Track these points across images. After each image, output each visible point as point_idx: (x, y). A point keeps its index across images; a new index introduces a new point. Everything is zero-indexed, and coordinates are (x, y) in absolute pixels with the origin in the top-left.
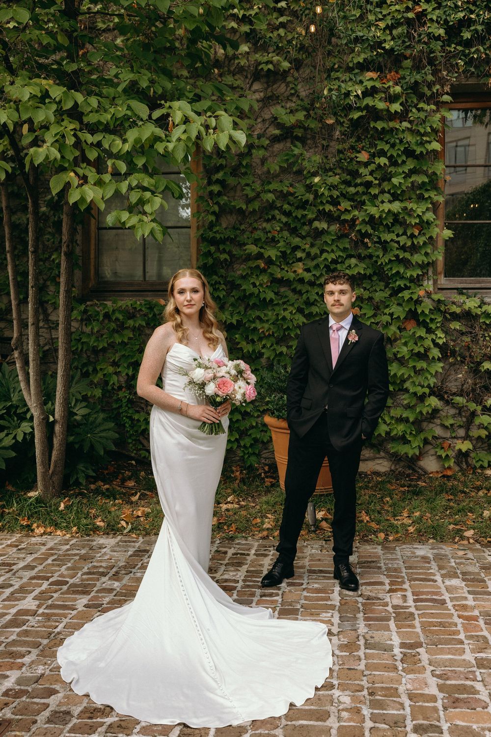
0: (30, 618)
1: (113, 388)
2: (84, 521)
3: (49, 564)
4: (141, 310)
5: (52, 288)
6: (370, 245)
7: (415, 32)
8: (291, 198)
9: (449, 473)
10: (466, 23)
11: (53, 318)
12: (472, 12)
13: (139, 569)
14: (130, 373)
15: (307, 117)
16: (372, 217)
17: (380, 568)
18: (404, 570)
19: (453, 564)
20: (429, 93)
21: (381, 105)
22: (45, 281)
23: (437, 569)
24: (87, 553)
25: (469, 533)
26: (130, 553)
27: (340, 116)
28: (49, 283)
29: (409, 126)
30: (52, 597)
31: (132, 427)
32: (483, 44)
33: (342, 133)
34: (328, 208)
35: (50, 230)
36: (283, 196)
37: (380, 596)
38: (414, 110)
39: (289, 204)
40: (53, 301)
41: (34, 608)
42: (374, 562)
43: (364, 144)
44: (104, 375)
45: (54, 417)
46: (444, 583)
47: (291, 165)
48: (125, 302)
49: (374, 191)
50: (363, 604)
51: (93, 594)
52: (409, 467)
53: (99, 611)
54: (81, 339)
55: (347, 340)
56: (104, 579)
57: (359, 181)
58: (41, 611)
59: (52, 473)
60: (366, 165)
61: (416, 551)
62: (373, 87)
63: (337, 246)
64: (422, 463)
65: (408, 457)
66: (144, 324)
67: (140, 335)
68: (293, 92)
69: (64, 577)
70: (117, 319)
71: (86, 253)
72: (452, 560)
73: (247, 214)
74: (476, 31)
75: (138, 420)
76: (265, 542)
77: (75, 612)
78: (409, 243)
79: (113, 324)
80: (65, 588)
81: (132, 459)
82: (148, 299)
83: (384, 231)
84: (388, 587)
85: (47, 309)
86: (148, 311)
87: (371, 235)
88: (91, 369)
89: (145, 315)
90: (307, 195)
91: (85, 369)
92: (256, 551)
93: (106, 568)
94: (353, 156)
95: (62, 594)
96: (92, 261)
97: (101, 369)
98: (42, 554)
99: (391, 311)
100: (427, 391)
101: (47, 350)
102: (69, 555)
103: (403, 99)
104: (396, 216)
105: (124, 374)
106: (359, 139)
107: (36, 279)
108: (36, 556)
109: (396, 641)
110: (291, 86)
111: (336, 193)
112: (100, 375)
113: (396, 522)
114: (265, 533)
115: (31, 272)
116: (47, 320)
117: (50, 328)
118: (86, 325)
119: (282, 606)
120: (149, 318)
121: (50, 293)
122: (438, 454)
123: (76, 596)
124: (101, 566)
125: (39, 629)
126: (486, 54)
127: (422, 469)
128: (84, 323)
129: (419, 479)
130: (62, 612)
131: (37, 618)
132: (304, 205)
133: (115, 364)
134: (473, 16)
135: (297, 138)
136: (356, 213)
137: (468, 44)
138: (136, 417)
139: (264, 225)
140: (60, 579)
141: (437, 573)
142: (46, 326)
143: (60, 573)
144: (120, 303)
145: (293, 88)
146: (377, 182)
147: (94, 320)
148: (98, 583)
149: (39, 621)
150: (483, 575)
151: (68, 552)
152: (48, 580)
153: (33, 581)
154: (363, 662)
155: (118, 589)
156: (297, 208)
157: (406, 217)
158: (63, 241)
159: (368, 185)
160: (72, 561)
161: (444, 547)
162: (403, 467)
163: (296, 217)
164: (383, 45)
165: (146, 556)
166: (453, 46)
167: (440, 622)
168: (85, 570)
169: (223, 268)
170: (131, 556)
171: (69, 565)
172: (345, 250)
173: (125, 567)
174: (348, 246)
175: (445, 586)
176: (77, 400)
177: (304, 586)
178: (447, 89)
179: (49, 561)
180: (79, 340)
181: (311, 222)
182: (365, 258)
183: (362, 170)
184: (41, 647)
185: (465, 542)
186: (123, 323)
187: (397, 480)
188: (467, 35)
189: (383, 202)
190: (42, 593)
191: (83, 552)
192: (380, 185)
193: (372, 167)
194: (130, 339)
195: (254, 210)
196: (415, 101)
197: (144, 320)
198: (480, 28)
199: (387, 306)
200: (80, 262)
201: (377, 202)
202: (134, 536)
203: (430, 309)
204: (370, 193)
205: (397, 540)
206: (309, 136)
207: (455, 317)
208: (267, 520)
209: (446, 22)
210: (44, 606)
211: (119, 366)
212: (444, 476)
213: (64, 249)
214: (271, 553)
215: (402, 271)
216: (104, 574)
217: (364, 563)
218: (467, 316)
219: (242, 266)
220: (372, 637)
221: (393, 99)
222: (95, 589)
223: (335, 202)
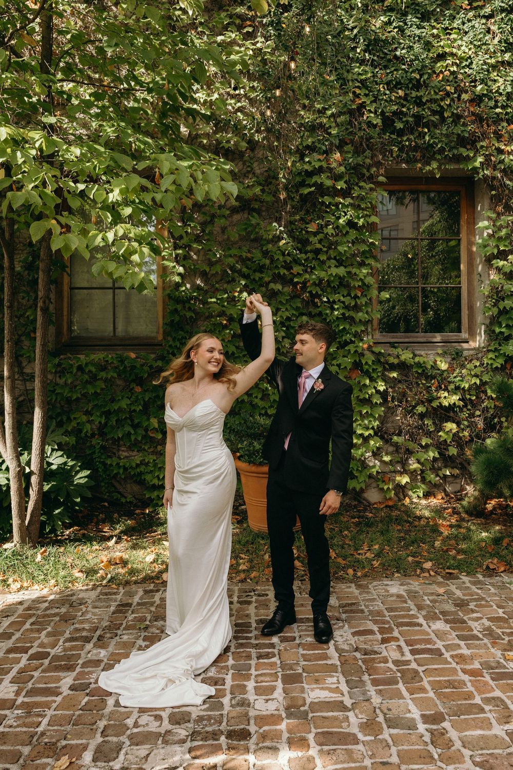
0: (7, 712)
1: (86, 436)
2: (62, 573)
3: (27, 630)
4: (112, 363)
5: (27, 343)
6: (319, 304)
7: (356, 120)
8: (249, 263)
9: (391, 503)
10: (398, 114)
11: (28, 370)
12: (403, 106)
13: (125, 629)
14: (103, 421)
15: (263, 191)
16: (321, 280)
17: (362, 611)
18: (387, 614)
19: (428, 602)
20: (367, 174)
21: (329, 183)
22: (20, 336)
23: (416, 609)
24: (68, 612)
25: (428, 565)
26: (112, 609)
27: (291, 191)
28: (23, 338)
29: (352, 201)
30: (32, 676)
31: (105, 471)
32: (412, 133)
33: (293, 207)
34: (283, 271)
35: (24, 289)
36: (243, 260)
37: (376, 648)
38: (356, 188)
39: (247, 268)
40: (28, 355)
41: (11, 696)
42: (354, 604)
43: (312, 217)
44: (78, 424)
45: (30, 468)
46: (429, 627)
47: (249, 233)
48: (98, 356)
49: (323, 257)
50: (364, 661)
51: (78, 669)
52: (355, 499)
53: (87, 695)
54: (55, 390)
55: (313, 388)
56: (89, 646)
57: (309, 248)
58: (20, 700)
59: (29, 524)
60: (315, 234)
61: (388, 588)
62: (321, 167)
63: (290, 305)
64: (365, 495)
65: (356, 491)
66: (115, 375)
67: (111, 386)
68: (249, 169)
69: (45, 647)
70: (90, 371)
71: (59, 310)
72: (426, 598)
73: (209, 276)
74: (407, 122)
75: (111, 465)
76: (245, 586)
77: (59, 699)
78: (353, 303)
79: (86, 376)
80: (46, 662)
81: (105, 501)
82: (118, 352)
83: (331, 293)
84: (379, 637)
85: (21, 362)
86: (120, 364)
87: (320, 295)
88: (65, 418)
89: (116, 368)
90: (264, 260)
91: (59, 418)
92: (238, 597)
93: (89, 630)
94: (303, 226)
95: (43, 671)
96: (65, 318)
97: (75, 418)
98: (19, 616)
99: (338, 363)
100: (371, 432)
101: (22, 401)
102: (48, 616)
103: (346, 178)
104: (341, 279)
105: (97, 423)
106: (308, 212)
107: (12, 333)
108: (11, 619)
109: (415, 714)
110: (248, 164)
111: (289, 259)
112: (74, 424)
113: (360, 557)
114: (242, 576)
115: (6, 327)
116: (21, 373)
117: (25, 380)
118: (60, 377)
119: (283, 670)
120: (120, 370)
121: (25, 347)
122: (381, 486)
123: (60, 674)
124: (84, 629)
125: (19, 729)
126: (415, 142)
127: (366, 500)
128: (58, 375)
129: (365, 510)
130: (44, 699)
131: (16, 712)
132: (261, 269)
133: (88, 413)
134: (404, 110)
135: (254, 210)
136: (307, 276)
137: (401, 133)
138: (109, 462)
139: (225, 286)
140: (40, 650)
141: (419, 615)
142: (21, 378)
143: (39, 641)
144: (93, 357)
145: (249, 166)
146: (325, 249)
147: (68, 373)
148: (83, 653)
149: (18, 718)
150: (460, 613)
151: (48, 612)
152: (26, 652)
153: (11, 656)
154: (394, 750)
155: (105, 660)
156: (255, 271)
157: (350, 280)
158: (40, 297)
159: (317, 252)
160: (52, 624)
161: (411, 582)
162: (350, 499)
163: (254, 279)
164: (329, 131)
165: (130, 612)
166: (388, 134)
167: (449, 681)
168: (67, 635)
169: (188, 324)
170: (113, 613)
171: (49, 629)
172: (297, 309)
173: (109, 628)
174: (299, 305)
175: (433, 631)
176: (53, 450)
177: (297, 641)
178: (382, 171)
179: (27, 626)
180: (53, 391)
181: (268, 284)
182: (315, 315)
183: (313, 239)
184: (21, 761)
185: (426, 574)
186: (95, 376)
187: (347, 512)
188: (399, 125)
189: (330, 267)
190: (21, 672)
191: (63, 610)
192: (327, 252)
193: (321, 236)
194: (102, 389)
195: (217, 273)
196: (356, 180)
197: (116, 372)
198: (411, 119)
199: (334, 358)
200: (54, 319)
201: (325, 267)
202: (114, 586)
203: (373, 361)
204: (319, 259)
205: (366, 576)
206: (264, 209)
207: (393, 367)
208: (241, 561)
209: (383, 113)
210: (24, 693)
211: (92, 415)
212: (386, 506)
213: (40, 304)
214: (254, 599)
215: (347, 327)
216: (87, 640)
217: (345, 606)
218: (402, 367)
219: (205, 323)
220: (389, 710)
221: (337, 178)
222: (80, 662)
223: (288, 267)
